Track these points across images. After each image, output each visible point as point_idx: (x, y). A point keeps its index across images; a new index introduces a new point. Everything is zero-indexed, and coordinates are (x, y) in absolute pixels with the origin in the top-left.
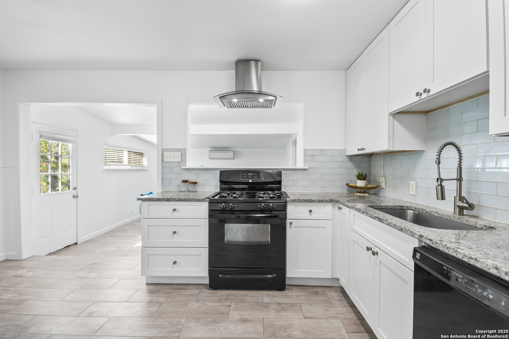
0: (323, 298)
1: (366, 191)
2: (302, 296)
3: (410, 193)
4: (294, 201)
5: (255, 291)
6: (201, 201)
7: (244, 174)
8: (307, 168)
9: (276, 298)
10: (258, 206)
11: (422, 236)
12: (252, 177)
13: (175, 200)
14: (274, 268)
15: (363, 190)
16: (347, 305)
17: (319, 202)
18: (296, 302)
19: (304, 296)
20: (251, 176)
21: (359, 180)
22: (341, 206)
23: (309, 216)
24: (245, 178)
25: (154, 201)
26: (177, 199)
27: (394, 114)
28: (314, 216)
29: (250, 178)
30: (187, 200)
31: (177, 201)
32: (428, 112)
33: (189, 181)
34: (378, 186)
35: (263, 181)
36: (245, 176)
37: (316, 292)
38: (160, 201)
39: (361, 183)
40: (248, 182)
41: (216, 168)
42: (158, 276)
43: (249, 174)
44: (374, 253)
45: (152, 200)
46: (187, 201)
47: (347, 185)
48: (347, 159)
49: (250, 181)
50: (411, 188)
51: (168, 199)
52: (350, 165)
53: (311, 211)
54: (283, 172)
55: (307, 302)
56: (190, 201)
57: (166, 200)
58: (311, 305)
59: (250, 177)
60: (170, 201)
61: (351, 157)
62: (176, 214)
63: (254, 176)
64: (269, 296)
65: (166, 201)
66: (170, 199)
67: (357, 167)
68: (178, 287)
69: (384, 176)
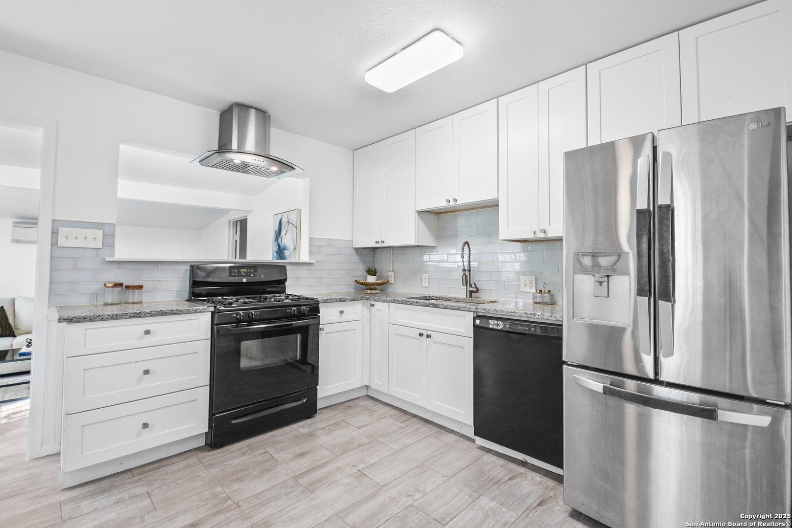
0: (359, 409)
1: (376, 287)
2: (338, 414)
3: (423, 286)
4: (326, 301)
5: (282, 429)
6: (200, 312)
7: (233, 271)
8: (314, 262)
9: (312, 426)
10: (288, 311)
11: (478, 309)
12: (247, 275)
13: (150, 315)
14: (306, 390)
15: (373, 287)
16: (384, 406)
17: (351, 300)
18: (338, 421)
19: (340, 413)
20: (245, 273)
21: (370, 276)
22: (373, 303)
23: (339, 318)
24: (235, 276)
25: (102, 319)
26: (154, 313)
27: (419, 212)
28: (345, 317)
29: (244, 277)
30: (175, 312)
31: (156, 315)
32: (439, 213)
33: (124, 285)
34: (387, 282)
35: (263, 280)
36: (235, 273)
37: (349, 407)
38: (116, 319)
39: (371, 279)
40: (240, 281)
41: (181, 261)
42: (106, 460)
43: (242, 270)
44: (428, 336)
45: (98, 319)
46: (176, 314)
47: (356, 281)
48: (354, 252)
49: (244, 280)
50: (423, 281)
51: (135, 313)
52: (356, 258)
53: (341, 312)
54: (288, 268)
55: (348, 417)
56: (180, 314)
57: (132, 315)
58: (354, 417)
59: (243, 274)
60: (140, 316)
61: (357, 250)
62: (148, 340)
63: (249, 272)
64: (303, 427)
65: (131, 317)
66: (140, 313)
67: (363, 261)
68: (147, 468)
69: (393, 271)
